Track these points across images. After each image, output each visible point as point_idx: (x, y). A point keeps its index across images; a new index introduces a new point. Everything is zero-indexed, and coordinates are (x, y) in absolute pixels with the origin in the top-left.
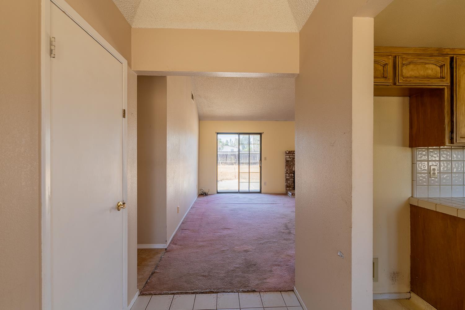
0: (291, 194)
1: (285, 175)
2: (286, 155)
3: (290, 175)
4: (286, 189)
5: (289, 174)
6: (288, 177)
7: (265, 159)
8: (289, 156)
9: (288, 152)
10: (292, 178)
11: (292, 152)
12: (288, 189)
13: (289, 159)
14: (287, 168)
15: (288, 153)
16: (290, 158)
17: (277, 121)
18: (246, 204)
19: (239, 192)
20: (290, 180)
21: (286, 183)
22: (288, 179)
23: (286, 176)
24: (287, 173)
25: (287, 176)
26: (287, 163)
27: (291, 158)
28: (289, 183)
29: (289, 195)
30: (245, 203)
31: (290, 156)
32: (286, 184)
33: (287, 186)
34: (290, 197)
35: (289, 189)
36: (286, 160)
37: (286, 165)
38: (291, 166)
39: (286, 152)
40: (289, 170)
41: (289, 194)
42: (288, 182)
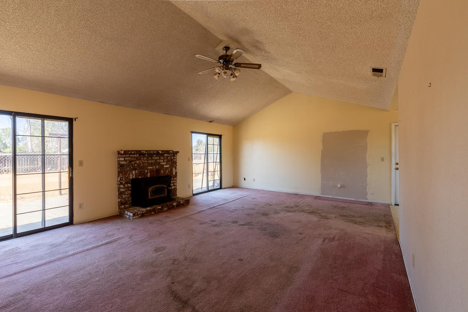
0: (131, 214)
1: (117, 186)
2: (118, 157)
3: (126, 185)
4: (119, 208)
5: (124, 185)
6: (122, 190)
7: (81, 163)
8: (124, 158)
9: (123, 152)
10: (128, 190)
11: (129, 153)
12: (123, 207)
13: (123, 163)
14: (122, 176)
15: (123, 154)
16: (125, 161)
17: (103, 102)
18: (45, 264)
19: (16, 235)
20: (126, 193)
21: (119, 198)
22: (123, 192)
23: (119, 188)
24: (121, 183)
25: (121, 188)
26: (121, 168)
27: (127, 161)
28: (125, 198)
29: (128, 217)
30: (43, 261)
31: (126, 159)
32: (119, 200)
33: (121, 203)
34: (129, 218)
35: (125, 206)
36: (119, 164)
37: (119, 173)
38: (127, 172)
39: (118, 151)
40: (124, 180)
41: (126, 216)
42: (122, 197)
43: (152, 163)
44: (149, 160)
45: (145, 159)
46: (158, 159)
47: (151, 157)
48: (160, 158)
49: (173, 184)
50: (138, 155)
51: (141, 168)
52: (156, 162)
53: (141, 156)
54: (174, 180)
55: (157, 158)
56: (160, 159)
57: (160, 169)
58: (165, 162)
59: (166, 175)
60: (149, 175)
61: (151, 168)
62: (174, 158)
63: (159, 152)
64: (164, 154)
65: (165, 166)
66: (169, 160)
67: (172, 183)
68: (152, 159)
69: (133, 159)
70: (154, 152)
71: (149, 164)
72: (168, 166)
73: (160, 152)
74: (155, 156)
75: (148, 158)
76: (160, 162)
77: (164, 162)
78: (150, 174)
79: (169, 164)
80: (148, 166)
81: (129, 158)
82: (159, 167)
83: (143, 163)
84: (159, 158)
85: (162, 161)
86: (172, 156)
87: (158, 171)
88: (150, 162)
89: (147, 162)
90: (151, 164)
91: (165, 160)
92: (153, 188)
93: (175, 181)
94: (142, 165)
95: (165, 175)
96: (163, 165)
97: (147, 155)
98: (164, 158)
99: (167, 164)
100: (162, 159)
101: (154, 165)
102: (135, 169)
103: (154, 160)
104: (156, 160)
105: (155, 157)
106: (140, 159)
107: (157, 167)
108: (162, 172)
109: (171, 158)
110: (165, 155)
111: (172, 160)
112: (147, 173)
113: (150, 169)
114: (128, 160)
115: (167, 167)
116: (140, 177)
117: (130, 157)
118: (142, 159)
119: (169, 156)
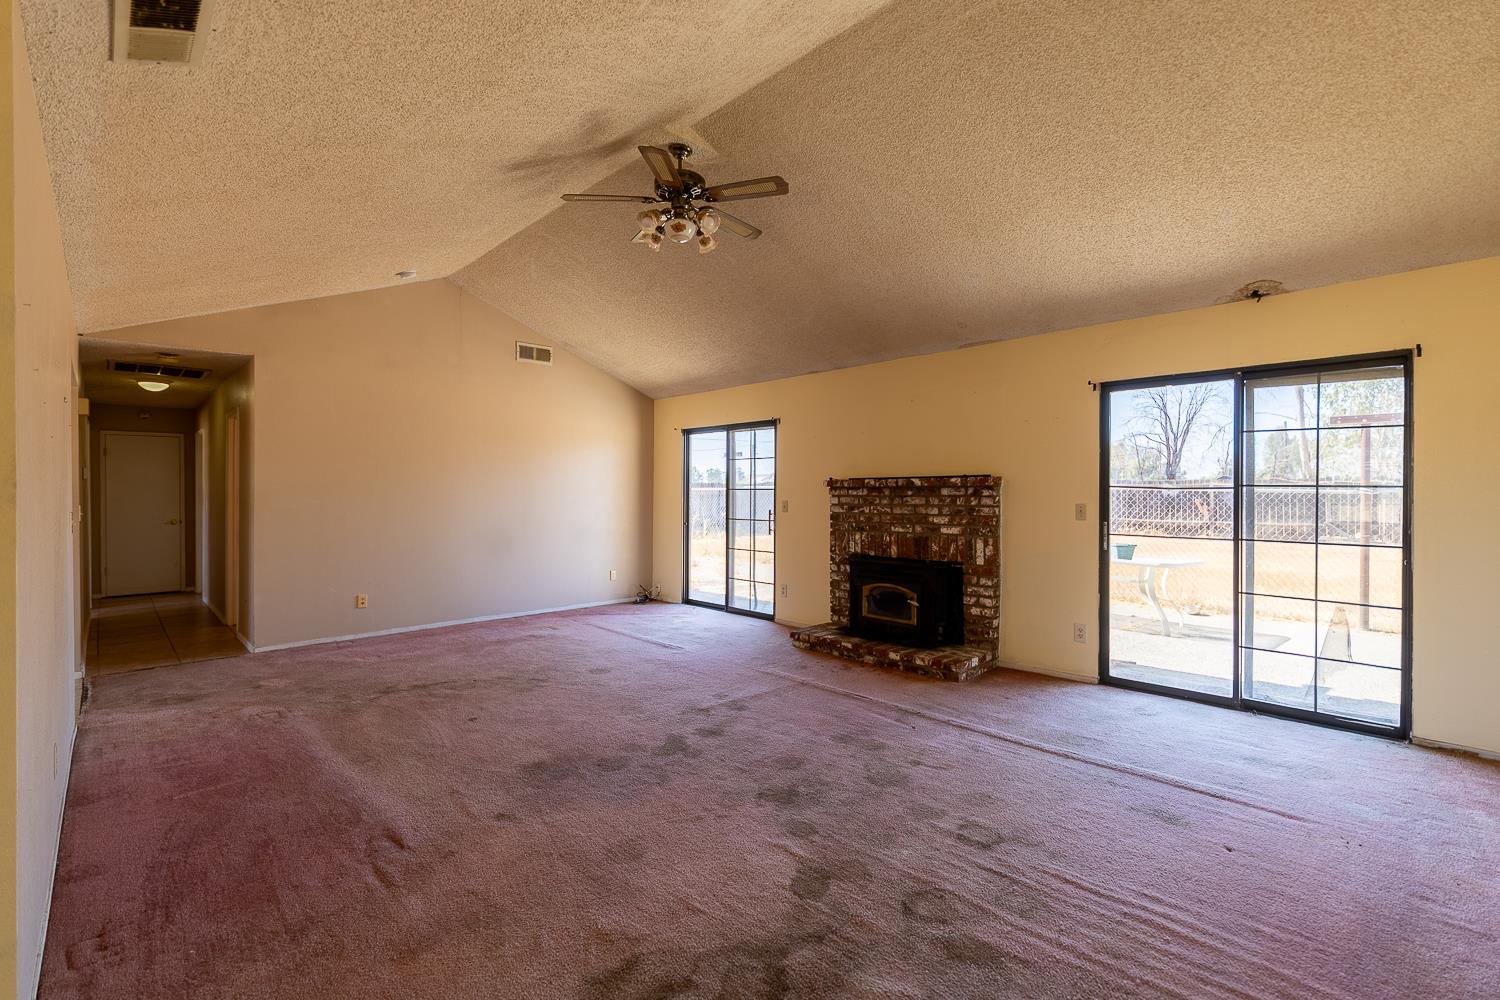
2: (831, 496)
3: (842, 566)
4: (832, 620)
5: (839, 566)
6: (836, 577)
8: (839, 497)
9: (836, 484)
10: (847, 581)
12: (836, 618)
13: (839, 511)
14: (834, 543)
15: (838, 489)
16: (841, 505)
20: (843, 588)
21: (830, 595)
22: (836, 581)
23: (831, 571)
24: (835, 560)
25: (835, 572)
26: (837, 523)
27: (845, 507)
28: (839, 597)
32: (831, 600)
33: (833, 610)
35: (839, 619)
36: (832, 512)
38: (845, 535)
39: (831, 482)
40: (837, 552)
42: (835, 593)
43: (902, 514)
44: (896, 505)
45: (885, 502)
46: (922, 505)
47: (902, 497)
48: (928, 501)
49: (973, 600)
50: (865, 492)
51: (873, 528)
52: (916, 513)
53: (874, 494)
54: (977, 584)
55: (917, 501)
56: (928, 505)
57: (927, 538)
58: (946, 515)
59: (948, 562)
60: (894, 551)
61: (901, 530)
62: (979, 504)
63: (913, 483)
64: (939, 488)
65: (944, 530)
66: (961, 511)
67: (971, 596)
68: (903, 504)
69: (856, 502)
70: (897, 483)
71: (895, 519)
72: (955, 530)
73: (917, 482)
74: (910, 493)
75: (893, 500)
76: (927, 516)
77: (940, 514)
78: (898, 549)
79: (959, 524)
80: (892, 524)
81: (848, 500)
82: (923, 529)
83: (880, 514)
84: (924, 502)
85: (935, 511)
86: (972, 495)
87: (921, 543)
88: (897, 511)
89: (889, 510)
90: (900, 520)
91: (945, 510)
92: (876, 588)
93: (982, 590)
94: (876, 519)
95: (946, 560)
96: (939, 526)
97: (887, 493)
98: (941, 500)
99: (950, 525)
100: (933, 506)
101: (910, 521)
102: (861, 530)
103: (908, 506)
104: (915, 506)
105: (911, 496)
106: (872, 503)
107: (918, 529)
108: (935, 548)
109: (968, 500)
110: (945, 492)
111: (972, 509)
112: (889, 545)
113: (898, 532)
114: (845, 504)
115: (952, 535)
116: (872, 553)
117: (848, 495)
118: (878, 501)
119: (959, 497)
